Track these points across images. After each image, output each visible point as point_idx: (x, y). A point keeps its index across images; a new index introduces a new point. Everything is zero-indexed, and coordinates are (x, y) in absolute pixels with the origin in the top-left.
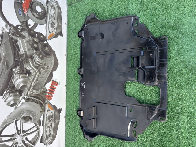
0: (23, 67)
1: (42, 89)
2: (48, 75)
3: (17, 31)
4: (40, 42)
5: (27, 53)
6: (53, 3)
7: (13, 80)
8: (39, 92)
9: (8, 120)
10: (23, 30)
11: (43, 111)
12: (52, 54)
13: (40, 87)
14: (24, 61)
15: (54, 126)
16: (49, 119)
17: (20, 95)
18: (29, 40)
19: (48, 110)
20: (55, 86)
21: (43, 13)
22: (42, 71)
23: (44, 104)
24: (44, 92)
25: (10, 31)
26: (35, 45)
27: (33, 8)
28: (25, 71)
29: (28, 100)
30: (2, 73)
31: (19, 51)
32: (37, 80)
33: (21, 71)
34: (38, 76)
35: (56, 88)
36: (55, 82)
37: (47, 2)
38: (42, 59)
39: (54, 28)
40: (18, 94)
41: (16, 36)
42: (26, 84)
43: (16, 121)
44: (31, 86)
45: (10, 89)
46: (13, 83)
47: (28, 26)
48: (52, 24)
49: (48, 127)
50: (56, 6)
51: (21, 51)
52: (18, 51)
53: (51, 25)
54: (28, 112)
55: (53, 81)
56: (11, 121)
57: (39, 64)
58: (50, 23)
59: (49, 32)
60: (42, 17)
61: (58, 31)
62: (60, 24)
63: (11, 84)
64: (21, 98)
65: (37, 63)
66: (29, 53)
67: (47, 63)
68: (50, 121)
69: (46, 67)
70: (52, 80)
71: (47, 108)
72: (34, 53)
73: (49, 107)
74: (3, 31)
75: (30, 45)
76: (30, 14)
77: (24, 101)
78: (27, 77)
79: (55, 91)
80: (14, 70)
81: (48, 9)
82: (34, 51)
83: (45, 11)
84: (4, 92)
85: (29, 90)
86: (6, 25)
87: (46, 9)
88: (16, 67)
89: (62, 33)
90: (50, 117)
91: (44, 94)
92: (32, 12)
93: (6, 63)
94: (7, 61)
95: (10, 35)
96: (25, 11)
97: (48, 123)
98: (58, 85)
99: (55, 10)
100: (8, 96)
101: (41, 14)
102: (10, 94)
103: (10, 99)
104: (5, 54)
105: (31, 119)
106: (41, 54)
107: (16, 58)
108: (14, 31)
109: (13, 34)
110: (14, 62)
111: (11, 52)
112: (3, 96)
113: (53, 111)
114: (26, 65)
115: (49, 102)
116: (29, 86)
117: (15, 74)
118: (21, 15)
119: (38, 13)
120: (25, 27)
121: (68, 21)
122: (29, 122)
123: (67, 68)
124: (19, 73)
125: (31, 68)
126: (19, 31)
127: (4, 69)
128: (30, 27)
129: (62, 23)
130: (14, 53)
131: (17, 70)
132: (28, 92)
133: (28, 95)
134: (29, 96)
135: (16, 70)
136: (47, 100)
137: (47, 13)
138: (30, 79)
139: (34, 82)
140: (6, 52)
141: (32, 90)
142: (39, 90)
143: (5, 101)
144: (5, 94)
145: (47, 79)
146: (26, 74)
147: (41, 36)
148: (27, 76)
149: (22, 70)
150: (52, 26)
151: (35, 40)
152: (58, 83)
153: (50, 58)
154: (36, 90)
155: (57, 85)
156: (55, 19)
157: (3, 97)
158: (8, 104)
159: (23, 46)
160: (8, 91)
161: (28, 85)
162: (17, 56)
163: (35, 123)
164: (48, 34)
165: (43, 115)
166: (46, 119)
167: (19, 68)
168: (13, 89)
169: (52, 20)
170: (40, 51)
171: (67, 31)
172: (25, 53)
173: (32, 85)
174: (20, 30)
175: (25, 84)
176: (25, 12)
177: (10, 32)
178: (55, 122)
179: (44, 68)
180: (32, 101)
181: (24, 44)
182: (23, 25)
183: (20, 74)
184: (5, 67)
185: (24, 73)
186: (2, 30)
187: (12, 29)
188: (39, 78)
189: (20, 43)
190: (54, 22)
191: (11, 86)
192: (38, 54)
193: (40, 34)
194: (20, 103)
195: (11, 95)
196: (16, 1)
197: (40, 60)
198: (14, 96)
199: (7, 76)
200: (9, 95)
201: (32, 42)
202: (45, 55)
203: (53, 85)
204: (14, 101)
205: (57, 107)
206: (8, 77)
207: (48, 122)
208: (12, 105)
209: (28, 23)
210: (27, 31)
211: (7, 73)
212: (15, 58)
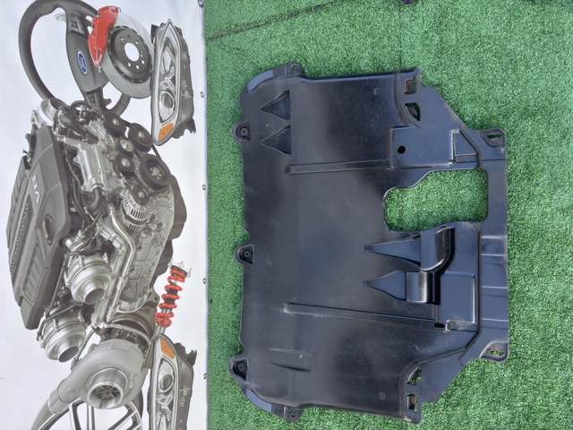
0: (94, 232)
1: (146, 297)
2: (161, 252)
3: (74, 121)
4: (137, 154)
5: (104, 188)
6: (170, 34)
7: (67, 276)
8: (136, 307)
9: (51, 406)
10: (90, 117)
11: (149, 364)
12: (170, 187)
13: (140, 290)
14: (94, 214)
15: (179, 408)
16: (165, 389)
17: (86, 322)
18: (108, 146)
19: (162, 360)
20: (179, 284)
21: (143, 62)
22: (146, 240)
23: (150, 343)
24: (151, 305)
25: (56, 122)
26: (124, 163)
27: (118, 48)
28: (99, 243)
29: (108, 334)
30: (34, 256)
31: (82, 183)
32: (132, 270)
33: (87, 244)
34: (135, 258)
35: (180, 289)
36: (179, 269)
37: (154, 28)
38: (143, 202)
39: (172, 109)
40: (79, 318)
41: (72, 136)
42: (103, 284)
43: (75, 407)
44: (114, 290)
45: (57, 306)
46: (67, 285)
47: (104, 103)
48: (166, 95)
49: (163, 412)
50: (175, 43)
51: (85, 183)
52: (79, 183)
53: (166, 99)
54: (107, 373)
55: (173, 267)
56: (62, 407)
57: (136, 219)
58: (163, 92)
59: (161, 121)
60: (142, 75)
61: (184, 117)
62: (187, 93)
63: (59, 290)
64: (89, 329)
65: (131, 216)
66: (109, 187)
67: (157, 214)
68: (166, 394)
69: (154, 227)
70: (170, 265)
71: (159, 354)
72: (121, 188)
73: (163, 349)
74: (36, 123)
75: (111, 161)
76: (109, 67)
77: (96, 339)
78: (104, 262)
79: (178, 298)
80: (68, 243)
81: (155, 50)
82: (122, 181)
83: (149, 56)
84: (42, 316)
85: (111, 301)
86: (43, 103)
87: (152, 52)
88: (72, 233)
89: (193, 121)
90: (167, 381)
91: (152, 310)
92: (113, 62)
93: (47, 222)
94: (48, 217)
95: (55, 133)
96: (95, 59)
97: (163, 400)
98: (187, 279)
99: (174, 55)
100: (51, 329)
101: (138, 67)
102: (57, 322)
103: (59, 337)
104: (43, 193)
105: (116, 393)
106: (139, 188)
107: (73, 206)
108: (67, 121)
109: (63, 132)
110: (69, 217)
111: (58, 187)
112: (38, 330)
113: (174, 361)
114: (100, 226)
115: (163, 334)
116: (110, 292)
117: (71, 258)
118: (84, 71)
119: (129, 65)
120: (95, 108)
121: (209, 86)
122: (112, 404)
123: (209, 226)
124: (82, 254)
125: (114, 235)
126: (81, 120)
127: (41, 244)
128: (109, 107)
129: (191, 93)
130: (67, 190)
131: (78, 243)
132: (107, 310)
133: (108, 318)
134: (109, 323)
135: (74, 244)
136: (158, 330)
137: (153, 63)
138: (112, 267)
139: (123, 275)
140: (46, 188)
141: (119, 303)
142: (136, 300)
143: (44, 345)
144: (44, 323)
145: (157, 263)
146: (102, 253)
147: (140, 135)
148: (105, 258)
149: (89, 241)
150: (168, 102)
151: (124, 147)
152: (186, 274)
153: (165, 199)
154: (130, 301)
155: (183, 281)
156: (173, 80)
157: (39, 334)
158: (52, 355)
159: (93, 168)
160: (51, 313)
161: (108, 287)
162: (75, 201)
163: (127, 407)
164: (159, 126)
165: (148, 377)
166: (157, 390)
167: (82, 237)
168: (67, 305)
169: (166, 84)
170: (138, 180)
172: (98, 188)
173: (119, 288)
174: (83, 117)
175: (100, 286)
176: (96, 63)
177: (55, 126)
178: (180, 395)
179: (150, 229)
180: (118, 338)
181: (96, 161)
182: (91, 102)
183: (86, 254)
184: (43, 237)
185: (97, 251)
186: (33, 120)
187: (61, 116)
188: (136, 263)
189: (82, 160)
190: (172, 90)
191: (61, 296)
192: (132, 188)
193: (136, 128)
194: (85, 345)
195: (60, 323)
196: (71, 28)
197: (138, 206)
198: (69, 326)
199: (49, 265)
200: (55, 325)
201: (117, 153)
202: (151, 190)
203: (173, 281)
204: (71, 344)
205: (184, 348)
206: (53, 266)
207: (162, 396)
208: (64, 358)
209: (105, 97)
210: (102, 119)
211: (48, 254)
212: (70, 205)
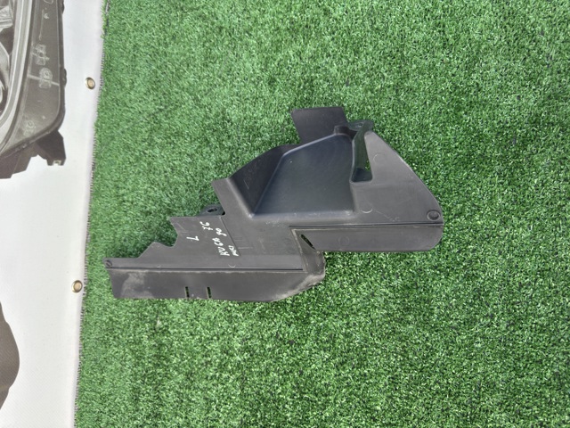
61: (31, 128)
89: (60, 139)
121: (108, 67)
123: (81, 376)
129: (61, 76)
171: (98, 127)
